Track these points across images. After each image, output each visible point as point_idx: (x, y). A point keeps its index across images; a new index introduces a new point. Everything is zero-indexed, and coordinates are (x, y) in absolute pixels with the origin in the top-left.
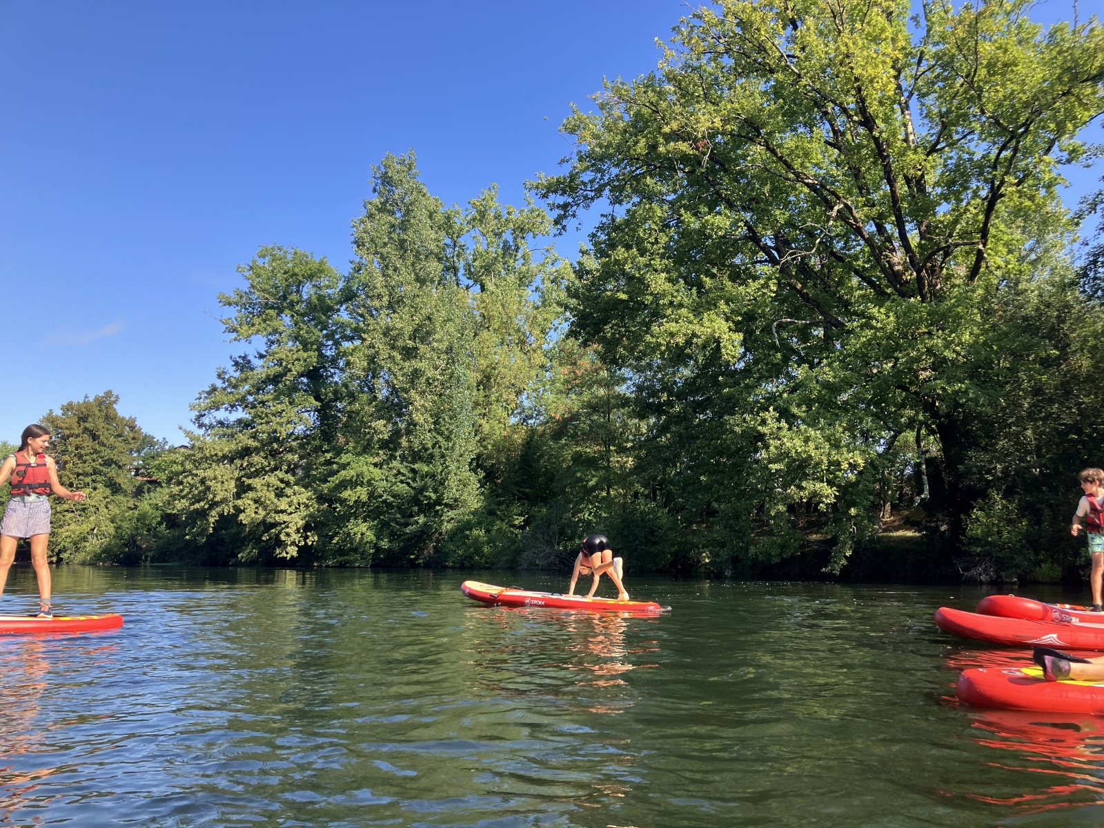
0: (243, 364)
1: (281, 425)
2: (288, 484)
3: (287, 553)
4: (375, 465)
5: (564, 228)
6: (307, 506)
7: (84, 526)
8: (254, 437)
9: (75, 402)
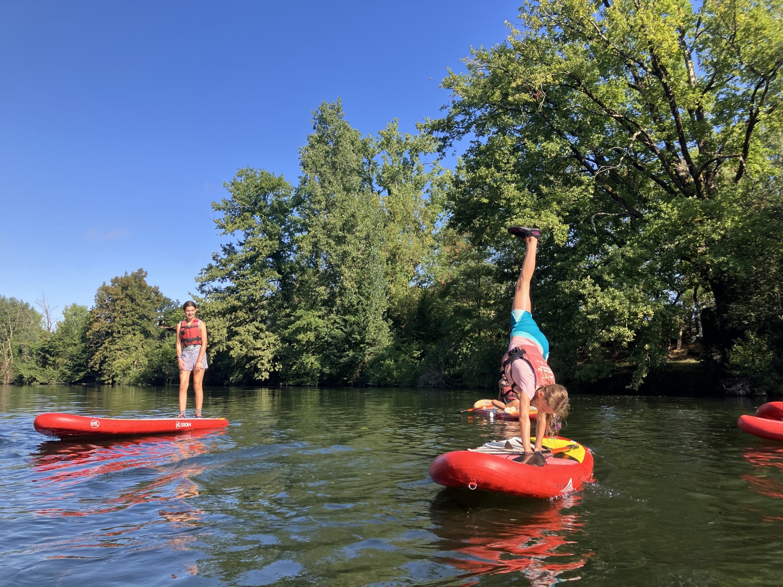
0: (229, 250)
1: (256, 290)
2: (261, 330)
3: (262, 377)
4: (319, 317)
5: (444, 154)
6: (275, 345)
7: (129, 360)
8: (238, 299)
9: (120, 276)
